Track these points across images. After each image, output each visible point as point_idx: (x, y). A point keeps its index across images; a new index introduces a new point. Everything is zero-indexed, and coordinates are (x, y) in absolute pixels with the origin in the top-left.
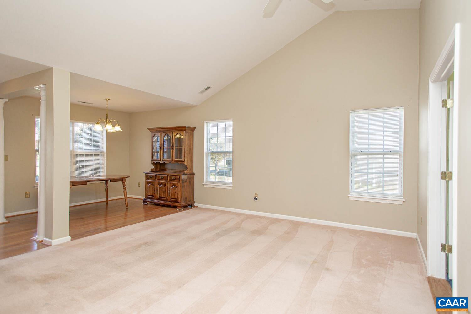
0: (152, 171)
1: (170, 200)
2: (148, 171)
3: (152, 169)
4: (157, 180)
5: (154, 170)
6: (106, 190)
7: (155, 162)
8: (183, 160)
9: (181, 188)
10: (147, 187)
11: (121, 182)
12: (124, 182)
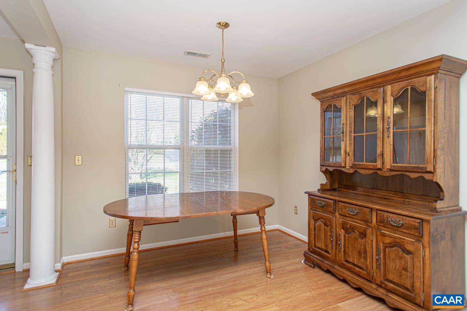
0: (323, 189)
1: (381, 282)
2: (315, 188)
3: (322, 185)
4: (337, 214)
5: (328, 187)
6: (233, 222)
7: (331, 169)
8: (430, 168)
9: (427, 262)
10: (312, 227)
11: (256, 214)
12: (261, 215)
